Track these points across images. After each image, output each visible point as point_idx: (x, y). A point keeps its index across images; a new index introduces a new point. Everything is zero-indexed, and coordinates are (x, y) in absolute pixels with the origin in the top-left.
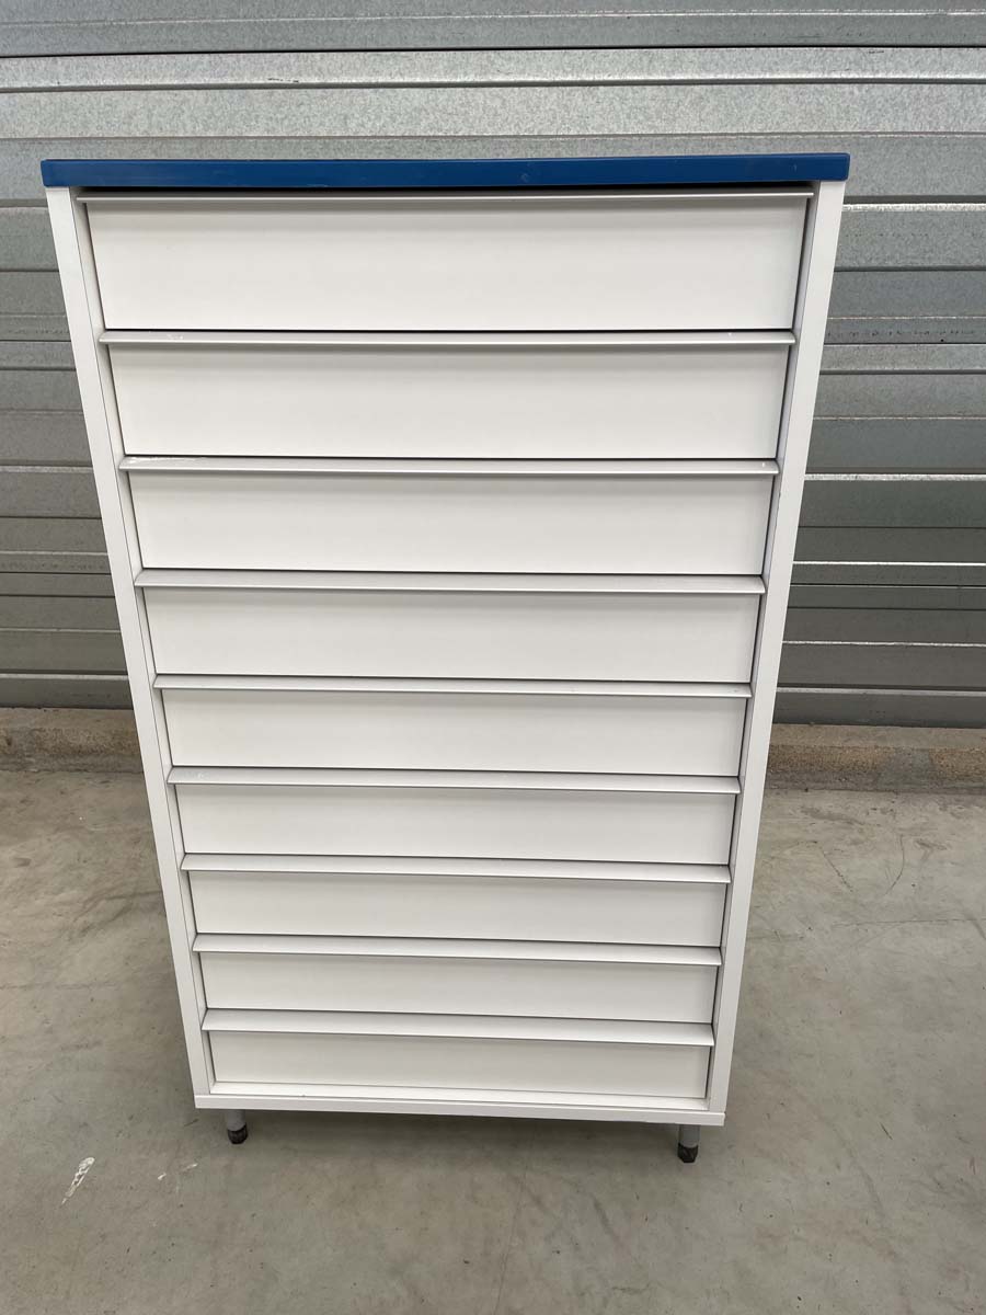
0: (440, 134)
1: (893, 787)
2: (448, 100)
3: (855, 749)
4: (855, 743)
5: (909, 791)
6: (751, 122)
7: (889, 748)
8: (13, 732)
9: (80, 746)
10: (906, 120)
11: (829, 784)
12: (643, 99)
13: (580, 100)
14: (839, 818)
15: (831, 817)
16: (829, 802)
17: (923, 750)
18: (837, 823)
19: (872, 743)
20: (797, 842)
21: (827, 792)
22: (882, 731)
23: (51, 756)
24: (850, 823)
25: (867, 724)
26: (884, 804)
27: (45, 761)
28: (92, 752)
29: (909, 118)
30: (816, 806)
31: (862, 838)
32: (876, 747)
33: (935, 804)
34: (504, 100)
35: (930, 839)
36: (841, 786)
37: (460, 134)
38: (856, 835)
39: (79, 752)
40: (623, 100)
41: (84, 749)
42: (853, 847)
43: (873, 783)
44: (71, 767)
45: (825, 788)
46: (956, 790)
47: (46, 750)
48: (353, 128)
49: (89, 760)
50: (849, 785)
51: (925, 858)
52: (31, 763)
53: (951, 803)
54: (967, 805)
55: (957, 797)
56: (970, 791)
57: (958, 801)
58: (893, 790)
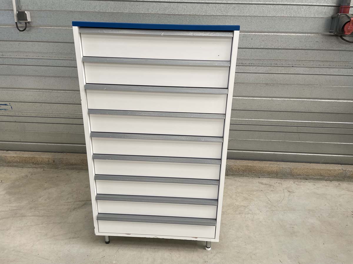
0: (171, 14)
1: (281, 177)
2: (173, 6)
3: (272, 167)
4: (271, 166)
5: (285, 178)
6: (246, 13)
7: (280, 167)
8: (55, 159)
9: (72, 163)
10: (284, 14)
11: (265, 176)
12: (221, 7)
13: (205, 7)
14: (268, 185)
15: (266, 184)
16: (265, 180)
17: (289, 168)
18: (267, 186)
19: (276, 166)
20: (257, 190)
21: (265, 178)
22: (279, 163)
23: (65, 165)
24: (270, 186)
25: (275, 161)
26: (279, 181)
27: (63, 167)
28: (75, 164)
29: (285, 13)
30: (262, 181)
31: (273, 189)
32: (277, 167)
33: (292, 182)
34: (187, 6)
35: (291, 190)
36: (268, 177)
37: (176, 14)
38: (272, 189)
39: (72, 164)
40: (216, 7)
41: (73, 164)
42: (271, 192)
43: (276, 176)
44: (70, 168)
45: (264, 177)
46: (297, 178)
47: (63, 164)
48: (150, 11)
49: (75, 166)
50: (270, 177)
51: (289, 195)
52: (59, 167)
53: (296, 182)
54: (300, 182)
55: (297, 180)
56: (301, 179)
57: (298, 181)
58: (281, 178)
